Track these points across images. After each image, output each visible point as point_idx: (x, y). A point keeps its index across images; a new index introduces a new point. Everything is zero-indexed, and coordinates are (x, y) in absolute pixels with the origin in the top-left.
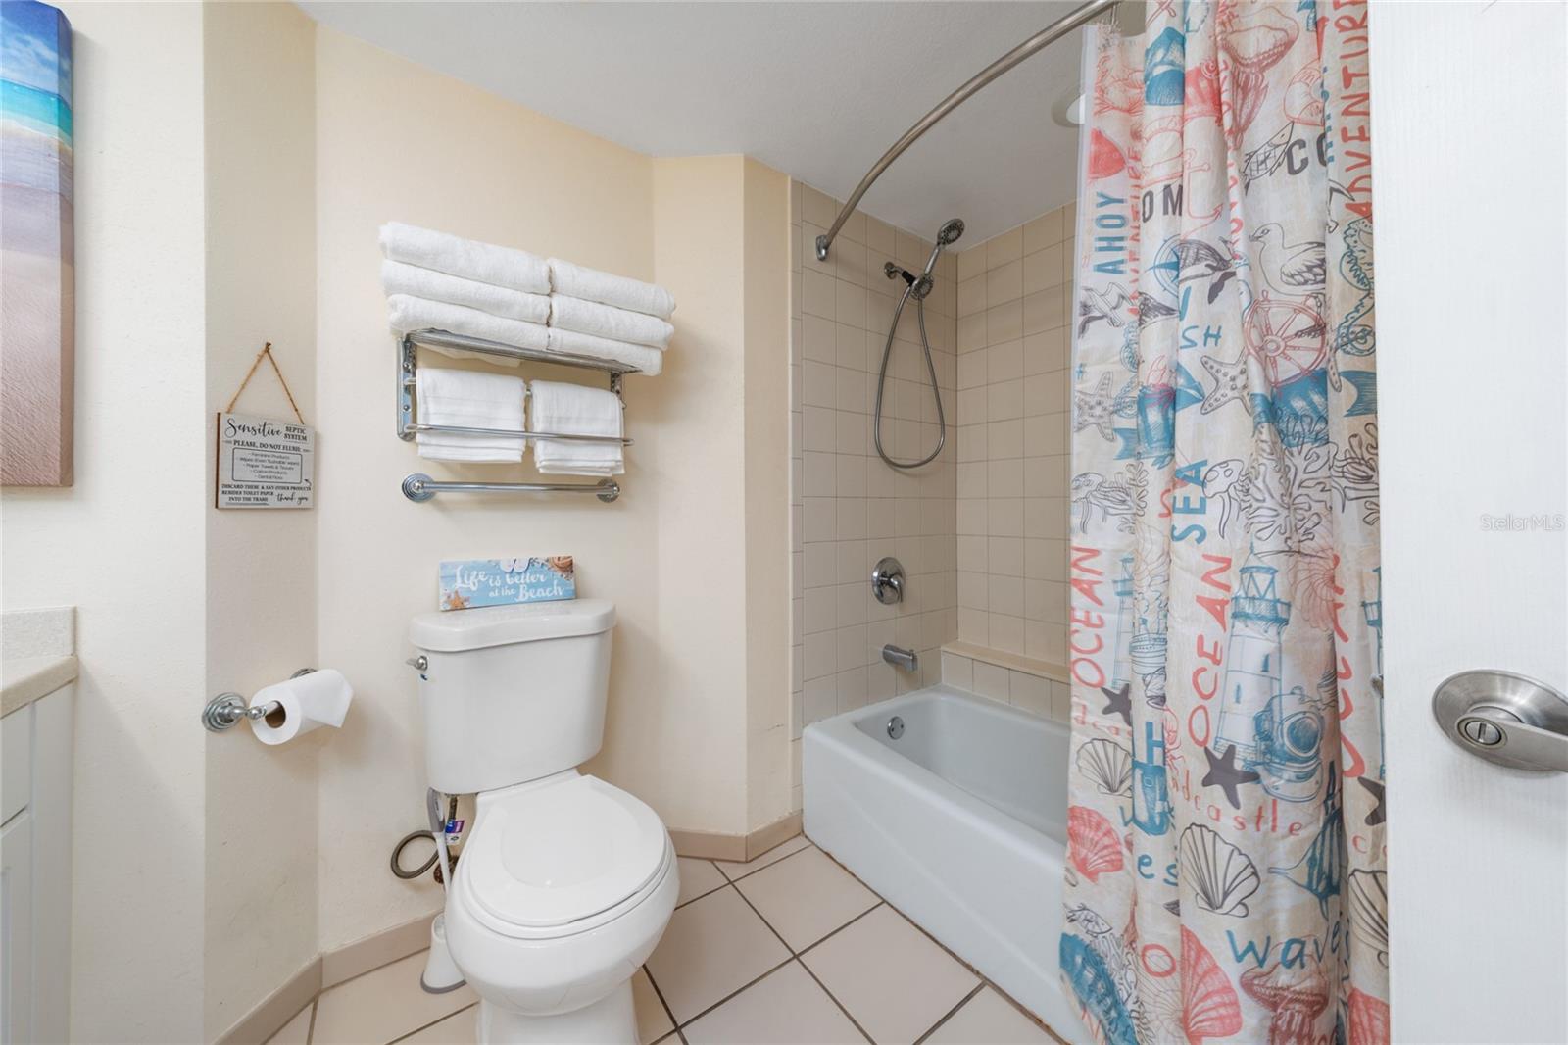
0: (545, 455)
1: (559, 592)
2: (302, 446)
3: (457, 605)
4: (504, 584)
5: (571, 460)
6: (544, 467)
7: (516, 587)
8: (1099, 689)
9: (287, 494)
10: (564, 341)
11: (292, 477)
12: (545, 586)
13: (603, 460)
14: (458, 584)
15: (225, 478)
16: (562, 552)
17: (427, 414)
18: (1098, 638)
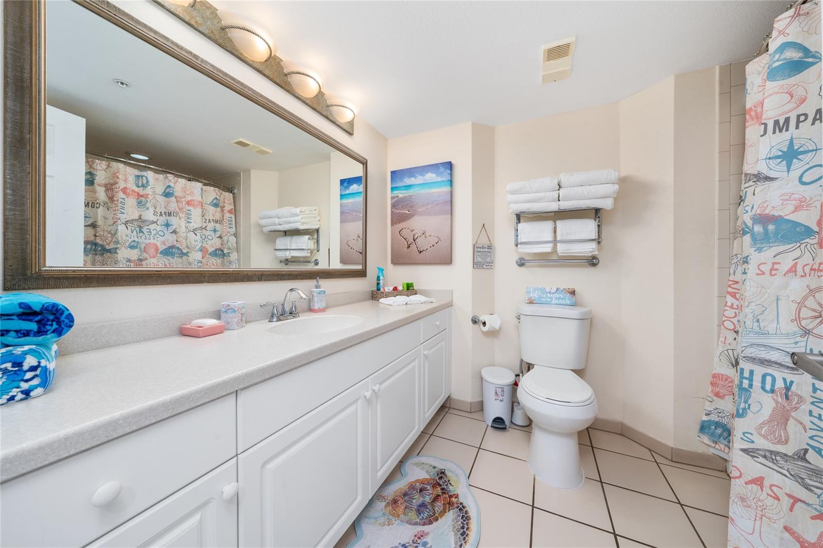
0: (561, 249)
1: (568, 302)
2: (491, 251)
3: (531, 302)
4: (547, 296)
5: (572, 250)
6: (561, 253)
7: (551, 298)
8: (733, 331)
9: (488, 264)
10: (565, 205)
11: (489, 260)
12: (562, 299)
13: (589, 249)
14: (531, 295)
15: (475, 261)
16: (571, 286)
17: (521, 238)
18: (735, 313)
